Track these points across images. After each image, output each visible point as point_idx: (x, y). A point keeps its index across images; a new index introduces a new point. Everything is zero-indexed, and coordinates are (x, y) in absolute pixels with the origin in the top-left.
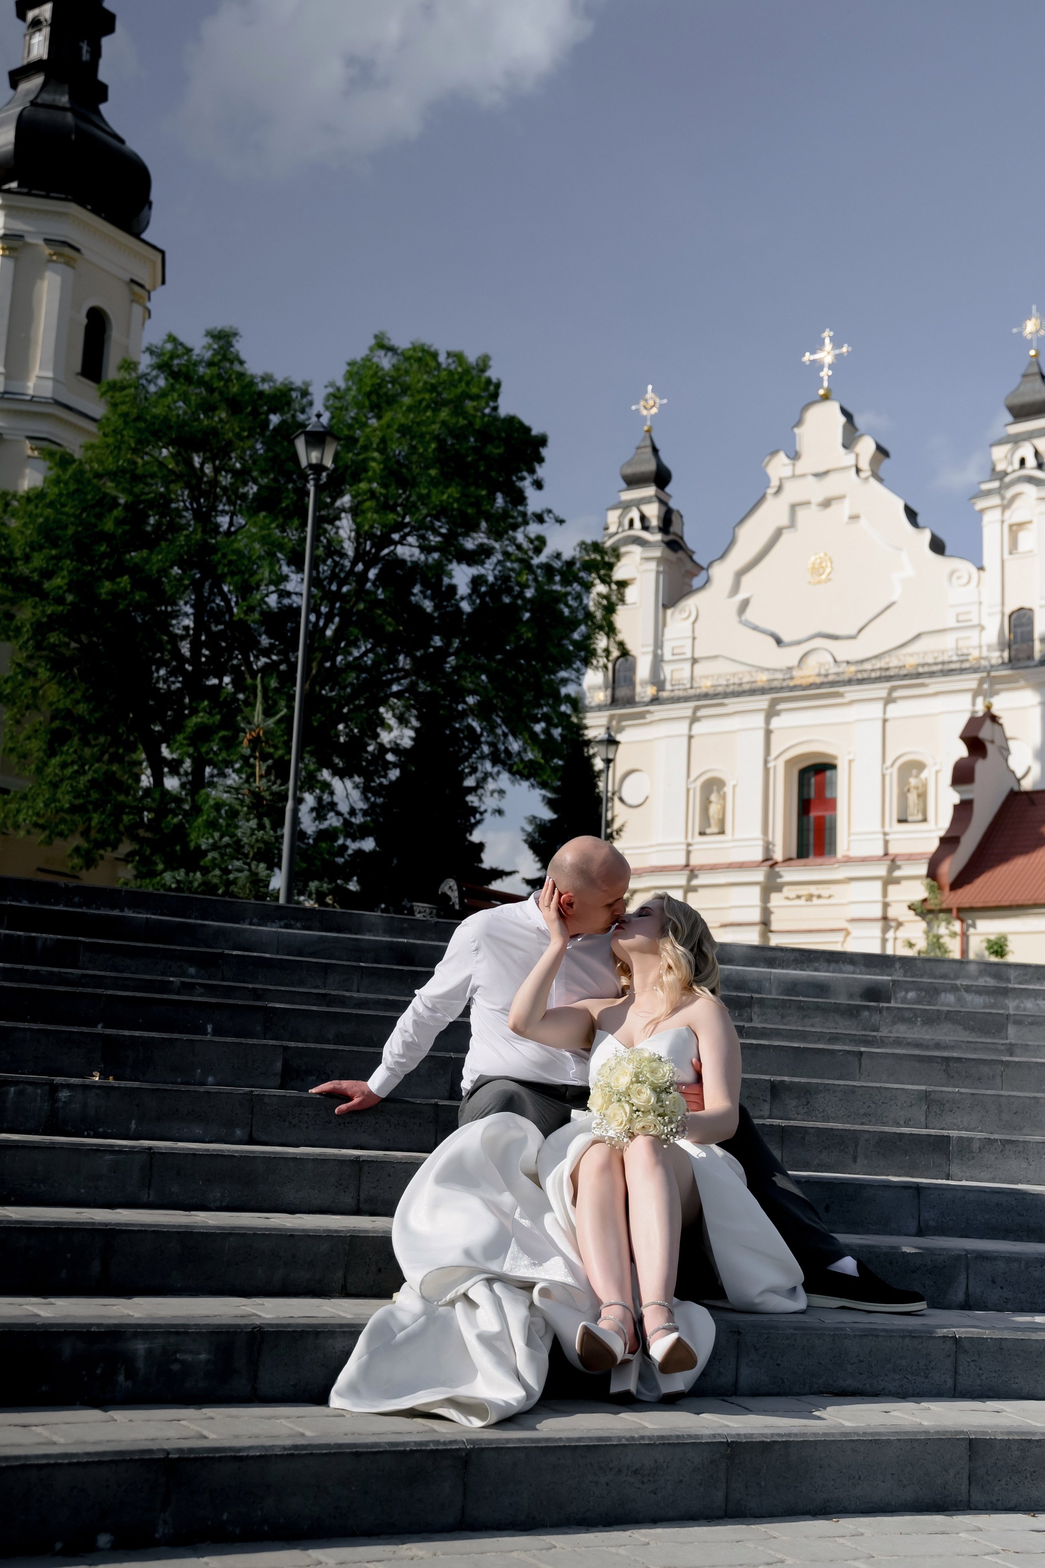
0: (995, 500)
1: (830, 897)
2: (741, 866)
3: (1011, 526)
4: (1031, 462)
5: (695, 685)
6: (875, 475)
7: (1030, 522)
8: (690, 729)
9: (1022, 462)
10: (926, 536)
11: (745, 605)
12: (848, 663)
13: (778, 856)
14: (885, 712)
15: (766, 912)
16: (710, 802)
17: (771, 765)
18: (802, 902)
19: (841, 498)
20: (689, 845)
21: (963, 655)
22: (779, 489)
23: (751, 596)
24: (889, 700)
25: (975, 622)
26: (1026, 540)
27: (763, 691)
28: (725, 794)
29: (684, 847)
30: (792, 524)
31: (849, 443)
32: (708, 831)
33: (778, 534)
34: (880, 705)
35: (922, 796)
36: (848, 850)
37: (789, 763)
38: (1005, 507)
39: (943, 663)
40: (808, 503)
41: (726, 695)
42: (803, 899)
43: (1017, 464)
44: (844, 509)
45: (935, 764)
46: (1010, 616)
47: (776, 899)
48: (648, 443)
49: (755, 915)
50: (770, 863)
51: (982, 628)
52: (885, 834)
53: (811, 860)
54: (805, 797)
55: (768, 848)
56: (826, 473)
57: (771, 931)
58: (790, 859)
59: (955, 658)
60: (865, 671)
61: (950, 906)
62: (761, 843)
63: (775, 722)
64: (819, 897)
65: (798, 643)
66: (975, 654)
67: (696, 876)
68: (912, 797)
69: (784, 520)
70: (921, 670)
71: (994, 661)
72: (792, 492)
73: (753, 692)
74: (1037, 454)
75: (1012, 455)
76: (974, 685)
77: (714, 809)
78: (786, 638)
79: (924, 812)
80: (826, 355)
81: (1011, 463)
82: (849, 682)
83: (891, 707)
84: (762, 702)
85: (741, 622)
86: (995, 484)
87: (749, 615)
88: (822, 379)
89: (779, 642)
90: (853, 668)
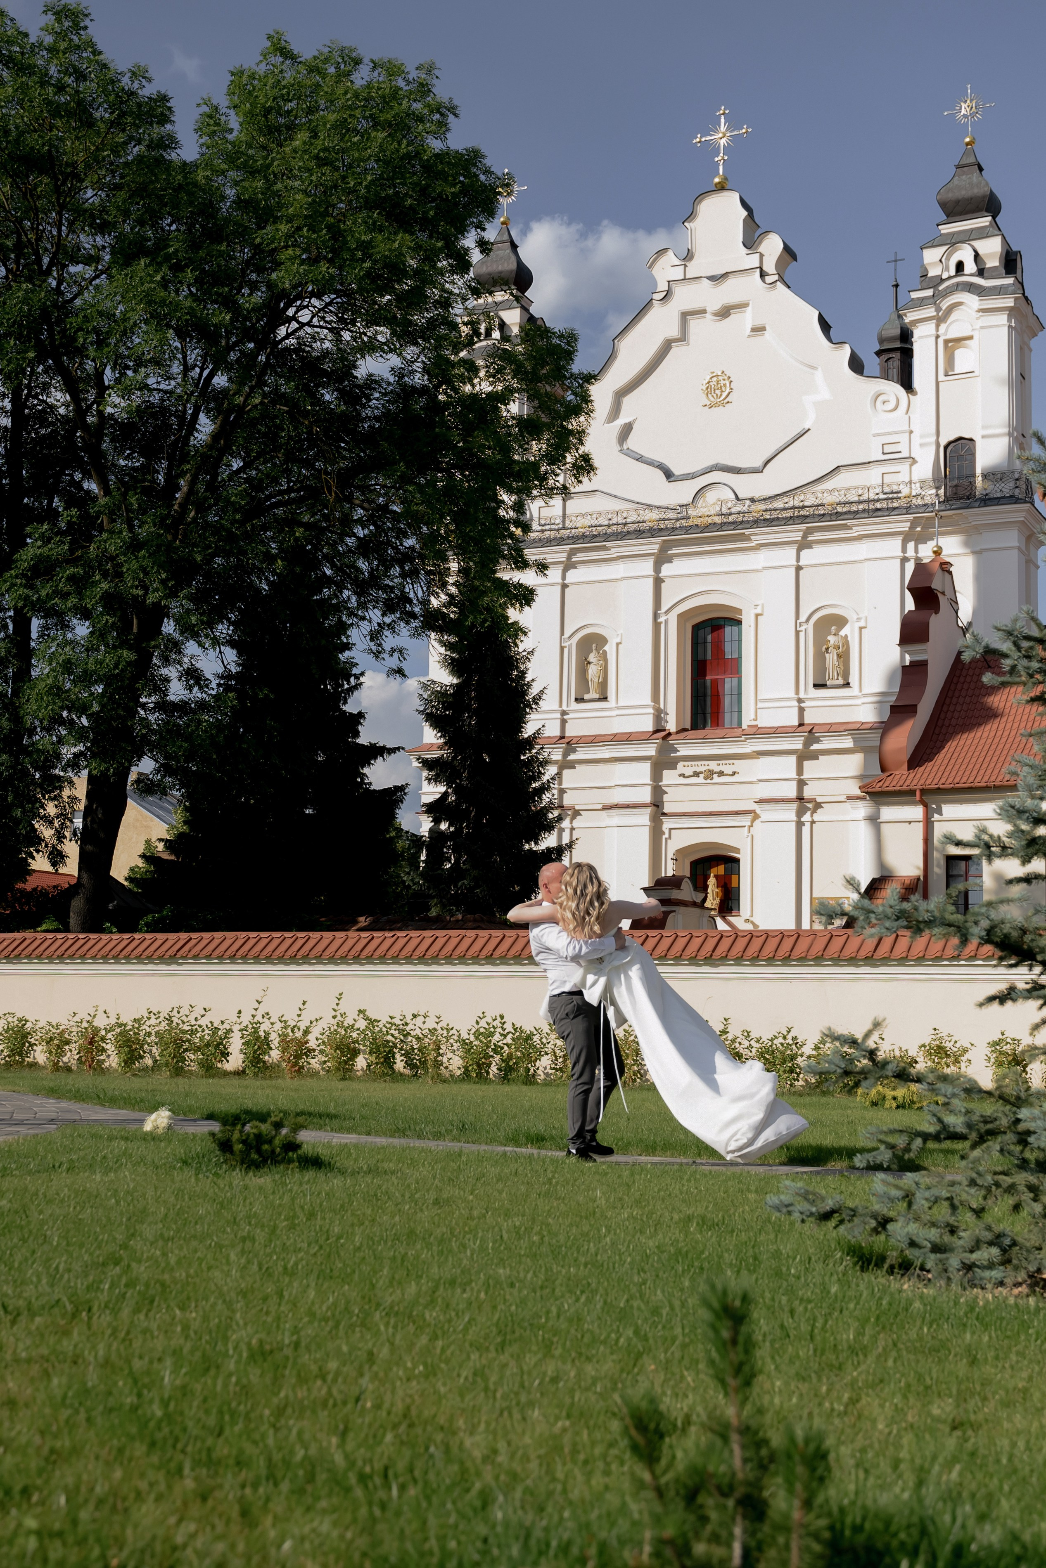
0: (930, 312)
1: (734, 773)
2: (628, 738)
3: (947, 342)
4: (970, 267)
5: (568, 524)
6: (782, 279)
7: (971, 338)
8: (564, 577)
9: (960, 266)
10: (846, 352)
11: (626, 431)
12: (752, 500)
13: (671, 726)
14: (798, 560)
15: (658, 792)
16: (589, 663)
17: (662, 619)
18: (701, 779)
19: (743, 306)
20: (564, 713)
21: (892, 493)
22: (668, 295)
23: (634, 420)
24: (803, 545)
25: (905, 454)
26: (964, 359)
27: (653, 532)
28: (605, 652)
29: (559, 715)
30: (683, 337)
31: (751, 242)
32: (586, 697)
33: (666, 347)
34: (792, 551)
35: (844, 656)
36: (756, 720)
37: (682, 617)
38: (940, 320)
39: (868, 501)
40: (703, 311)
41: (607, 537)
42: (702, 776)
43: (953, 272)
44: (746, 320)
45: (859, 619)
46: (946, 448)
47: (669, 777)
48: (506, 237)
49: (645, 795)
50: (663, 734)
51: (914, 461)
52: (800, 701)
53: (709, 731)
54: (700, 657)
55: (659, 716)
56: (725, 276)
57: (664, 814)
58: (685, 730)
59: (882, 496)
60: (775, 510)
61: (912, 787)
62: (651, 711)
63: (667, 570)
64: (721, 774)
65: (692, 476)
66: (905, 491)
67: (574, 751)
68: (831, 659)
69: (674, 332)
70: (839, 509)
71: (928, 500)
72: (684, 298)
73: (639, 534)
74: (977, 256)
75: (948, 259)
76: (905, 527)
77: (593, 671)
78: (677, 471)
79: (846, 674)
80: (721, 137)
81: (947, 269)
82: (757, 523)
83: (804, 553)
84: (652, 546)
85: (621, 451)
86: (929, 293)
87: (632, 443)
88: (717, 164)
89: (669, 475)
90: (761, 507)
